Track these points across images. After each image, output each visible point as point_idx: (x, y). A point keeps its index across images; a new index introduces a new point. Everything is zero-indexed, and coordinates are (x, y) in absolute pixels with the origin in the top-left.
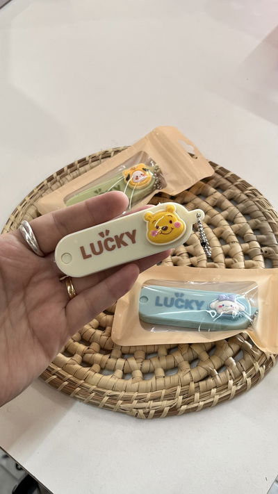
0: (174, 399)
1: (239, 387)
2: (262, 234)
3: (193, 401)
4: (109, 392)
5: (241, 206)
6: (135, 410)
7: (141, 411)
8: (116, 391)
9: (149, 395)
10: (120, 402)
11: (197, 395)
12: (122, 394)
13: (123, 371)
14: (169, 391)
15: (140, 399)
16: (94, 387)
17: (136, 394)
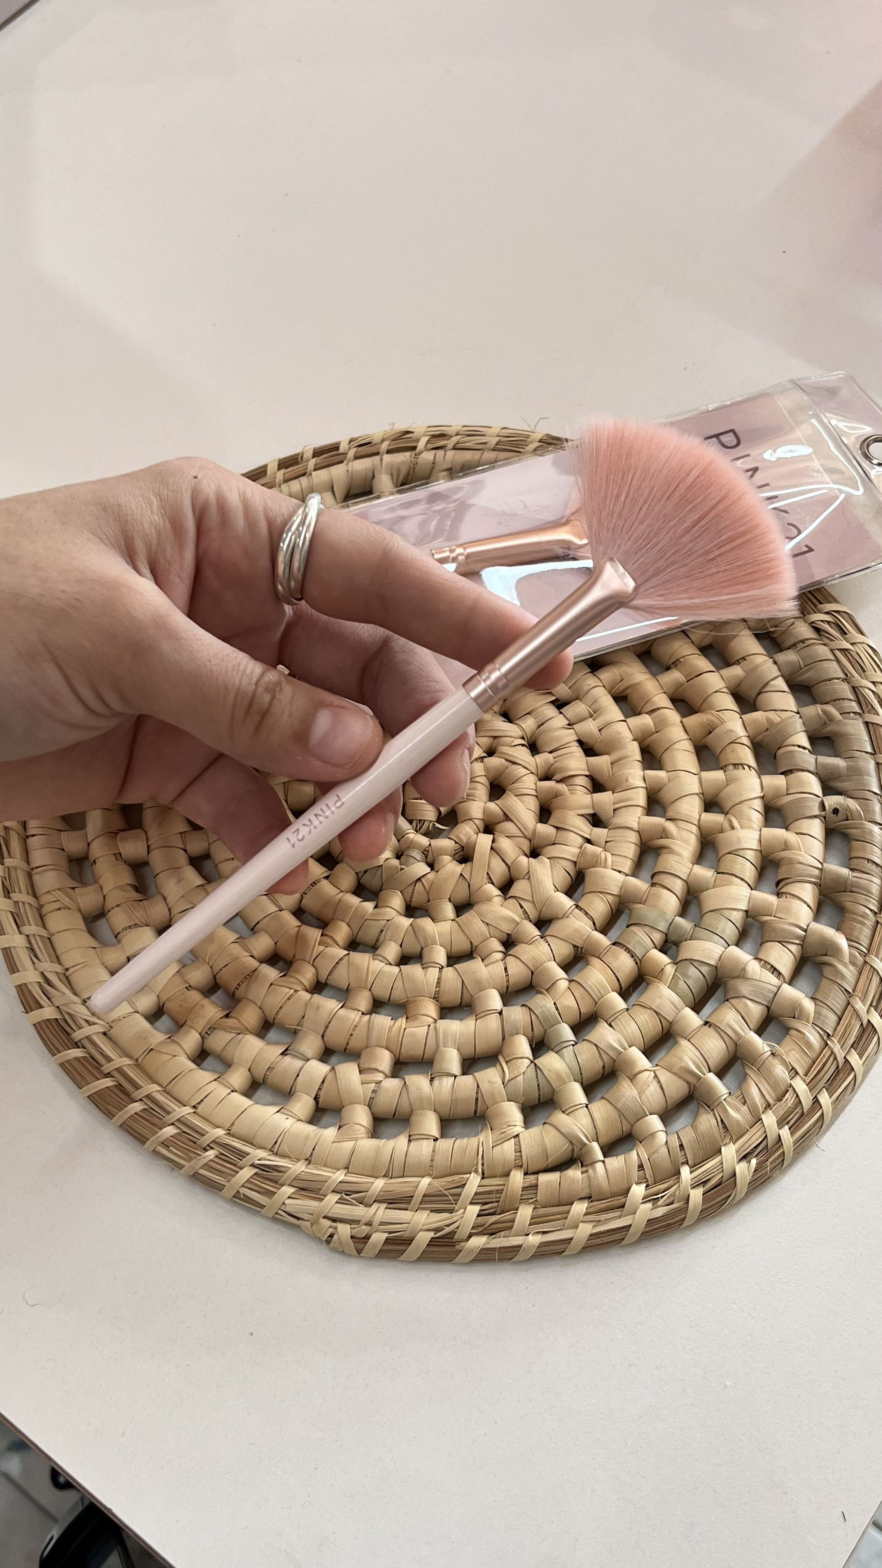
0: (451, 1211)
1: (660, 1212)
2: (836, 755)
3: (507, 1227)
4: (260, 1155)
5: (789, 657)
6: (328, 1223)
7: (344, 1230)
8: (284, 1156)
9: (379, 1184)
10: (288, 1190)
11: (525, 1212)
12: (299, 1168)
13: (316, 1099)
14: (440, 1184)
15: (347, 1193)
16: (220, 1132)
17: (340, 1176)
